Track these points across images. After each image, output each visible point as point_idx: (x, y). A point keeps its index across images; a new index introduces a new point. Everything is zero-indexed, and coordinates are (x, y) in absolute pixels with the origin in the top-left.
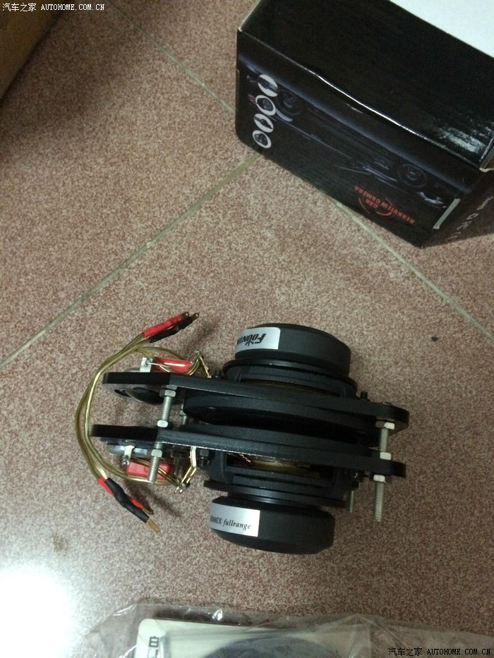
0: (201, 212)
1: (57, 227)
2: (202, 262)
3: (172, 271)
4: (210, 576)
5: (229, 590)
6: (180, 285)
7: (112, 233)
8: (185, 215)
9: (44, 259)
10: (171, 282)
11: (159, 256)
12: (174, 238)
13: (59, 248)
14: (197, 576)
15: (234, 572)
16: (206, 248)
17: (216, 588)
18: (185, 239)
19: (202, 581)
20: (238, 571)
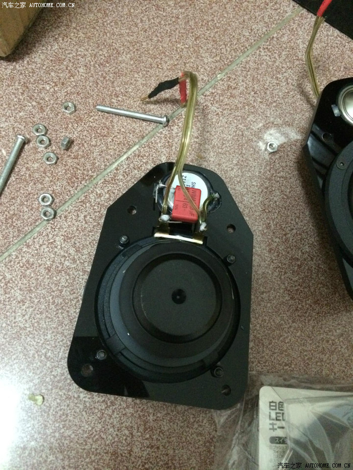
0: (260, 51)
1: (139, 57)
2: (266, 93)
3: (242, 99)
4: (301, 352)
5: (319, 364)
6: (249, 112)
7: (187, 65)
8: (247, 54)
9: (131, 83)
10: (241, 109)
11: (229, 87)
12: (240, 72)
13: (144, 75)
14: (290, 351)
15: (320, 349)
16: (268, 82)
17: (307, 361)
18: (249, 73)
19: (295, 356)
20: (323, 348)
